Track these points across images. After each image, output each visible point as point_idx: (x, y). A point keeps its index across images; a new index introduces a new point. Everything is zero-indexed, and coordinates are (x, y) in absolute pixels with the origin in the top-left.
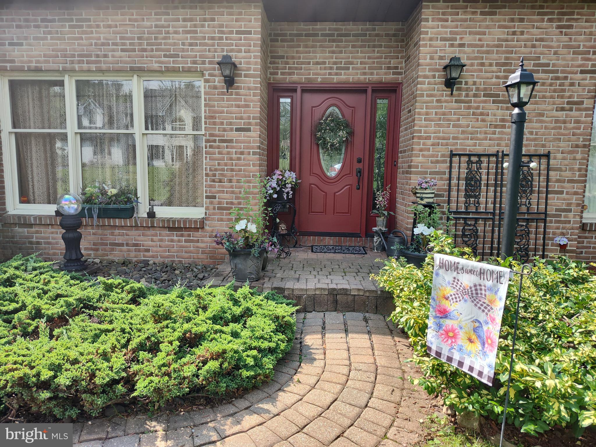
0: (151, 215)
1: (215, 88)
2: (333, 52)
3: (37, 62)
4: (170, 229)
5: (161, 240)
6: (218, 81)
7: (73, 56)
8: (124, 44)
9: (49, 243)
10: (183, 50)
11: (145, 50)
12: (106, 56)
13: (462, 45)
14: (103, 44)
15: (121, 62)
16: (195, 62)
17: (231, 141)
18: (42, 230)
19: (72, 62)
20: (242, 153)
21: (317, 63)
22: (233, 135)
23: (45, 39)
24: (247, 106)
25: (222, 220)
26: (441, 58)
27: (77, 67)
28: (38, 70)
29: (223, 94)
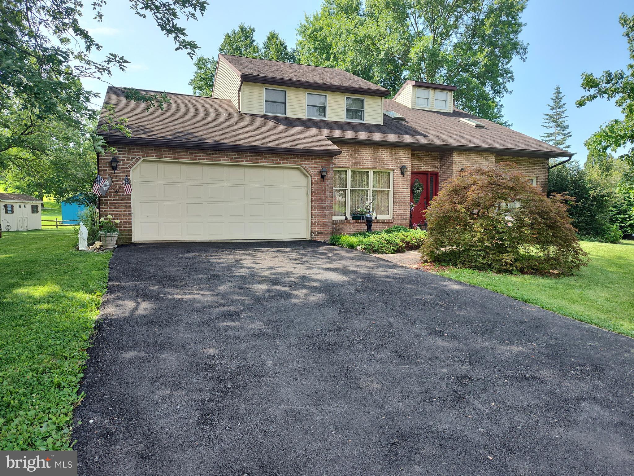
0: (376, 218)
1: (398, 175)
2: (420, 161)
3: (343, 165)
4: (383, 223)
5: (379, 227)
6: (399, 172)
7: (355, 163)
8: (371, 160)
9: (342, 230)
10: (389, 163)
11: (377, 162)
12: (365, 163)
13: (463, 164)
14: (365, 159)
15: (370, 166)
16: (392, 167)
17: (402, 192)
18: (340, 225)
19: (355, 165)
20: (405, 196)
21: (415, 164)
22: (403, 190)
23: (346, 157)
24: (407, 181)
25: (399, 219)
26: (458, 168)
27: (356, 167)
28: (343, 167)
29: (400, 177)
